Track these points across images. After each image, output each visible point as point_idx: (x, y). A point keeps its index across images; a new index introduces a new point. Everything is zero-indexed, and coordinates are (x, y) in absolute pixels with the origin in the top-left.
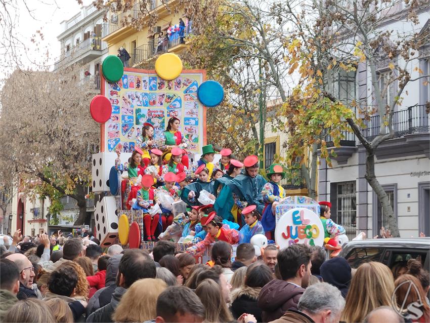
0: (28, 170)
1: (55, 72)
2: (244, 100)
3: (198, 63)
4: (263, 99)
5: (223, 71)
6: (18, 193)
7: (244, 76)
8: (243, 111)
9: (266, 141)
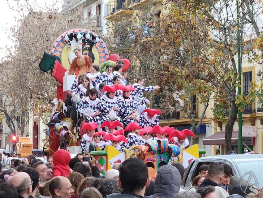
0: (41, 97)
1: (63, 13)
2: (224, 36)
3: (184, 4)
4: (240, 34)
5: (206, 11)
6: (33, 116)
7: (224, 15)
8: (223, 45)
9: (244, 71)
